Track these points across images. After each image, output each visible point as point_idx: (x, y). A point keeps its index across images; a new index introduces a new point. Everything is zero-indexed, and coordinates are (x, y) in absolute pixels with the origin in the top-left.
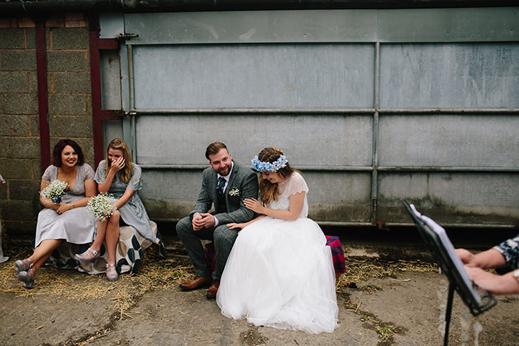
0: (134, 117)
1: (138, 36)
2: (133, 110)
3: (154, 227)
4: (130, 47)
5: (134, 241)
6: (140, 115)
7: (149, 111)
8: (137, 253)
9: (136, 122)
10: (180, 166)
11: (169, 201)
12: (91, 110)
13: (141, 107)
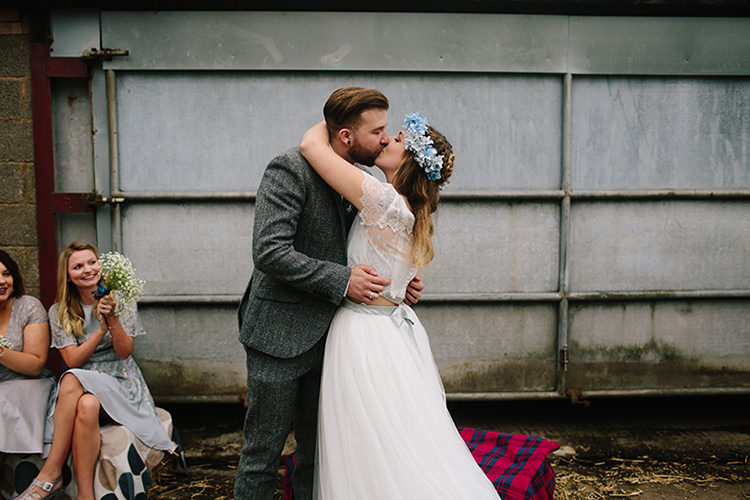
0: (118, 207)
1: (127, 53)
2: (116, 192)
3: (166, 421)
4: (112, 75)
5: (133, 456)
6: (131, 202)
7: (148, 194)
8: (138, 480)
9: (122, 215)
10: (208, 299)
11: (186, 363)
12: (32, 194)
13: (131, 187)
